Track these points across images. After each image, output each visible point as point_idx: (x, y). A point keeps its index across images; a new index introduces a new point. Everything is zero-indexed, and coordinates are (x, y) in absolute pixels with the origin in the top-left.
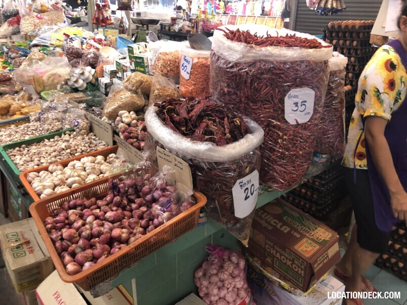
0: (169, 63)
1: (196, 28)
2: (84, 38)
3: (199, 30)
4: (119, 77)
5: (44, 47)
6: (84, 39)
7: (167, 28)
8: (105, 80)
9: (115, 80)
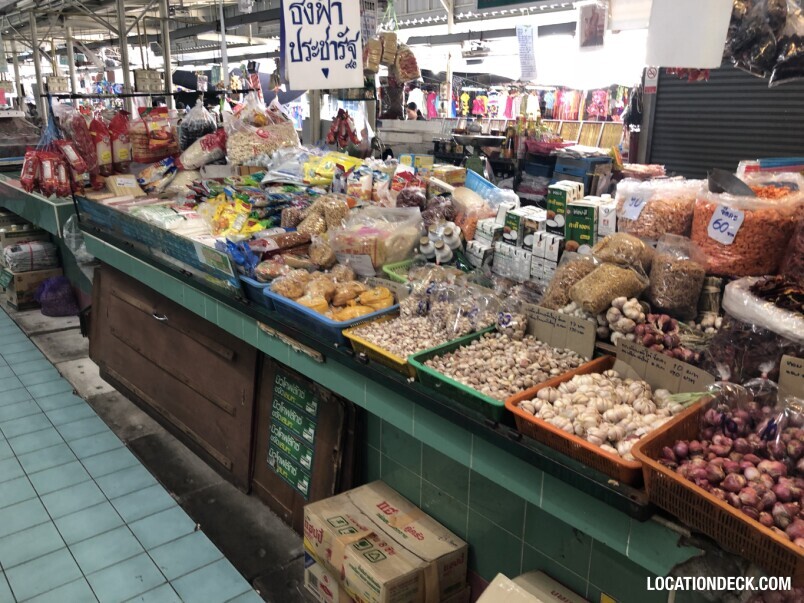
0: (670, 217)
1: (512, 147)
2: (377, 171)
3: (518, 152)
4: (511, 240)
5: (290, 187)
6: (376, 174)
7: (448, 148)
8: (481, 245)
9: (499, 244)
